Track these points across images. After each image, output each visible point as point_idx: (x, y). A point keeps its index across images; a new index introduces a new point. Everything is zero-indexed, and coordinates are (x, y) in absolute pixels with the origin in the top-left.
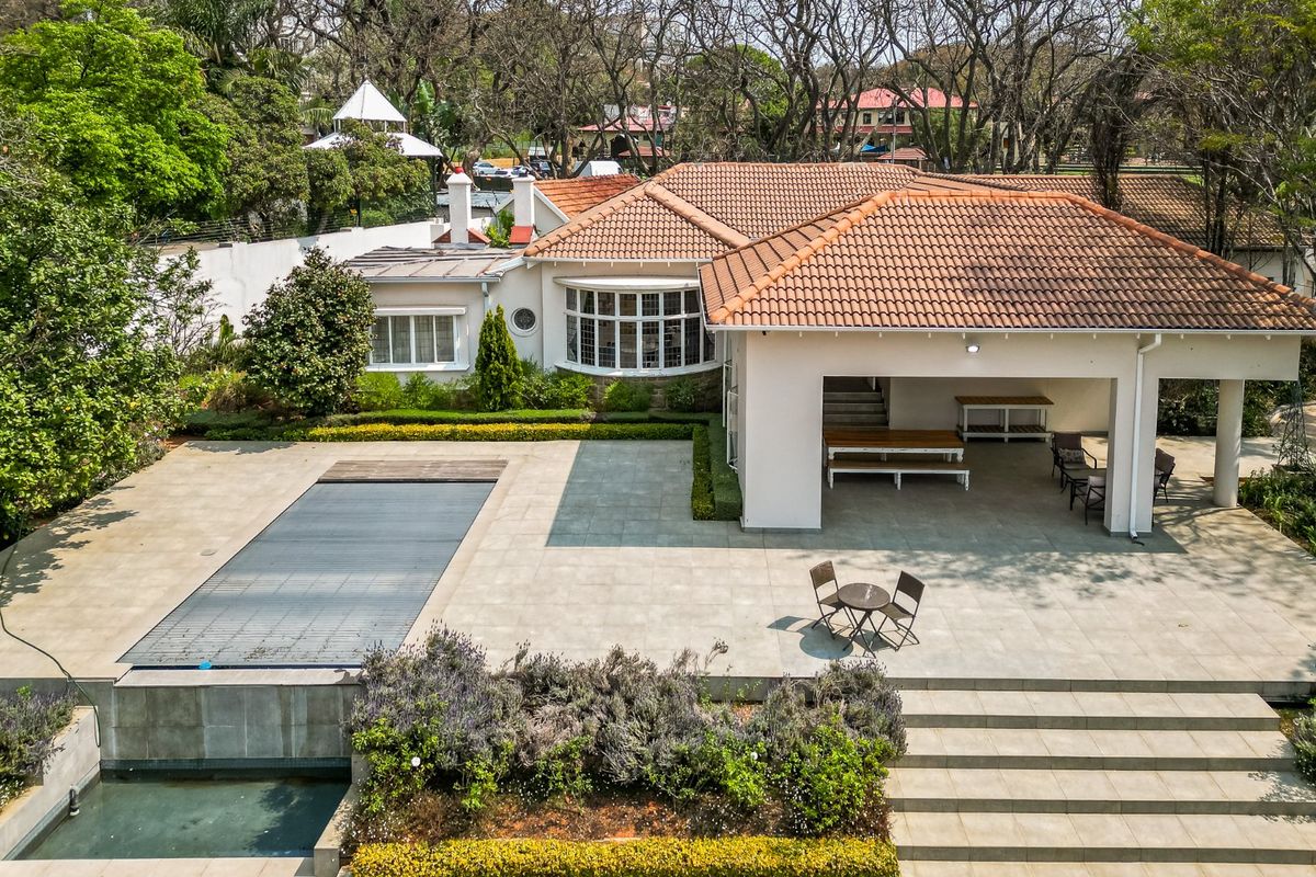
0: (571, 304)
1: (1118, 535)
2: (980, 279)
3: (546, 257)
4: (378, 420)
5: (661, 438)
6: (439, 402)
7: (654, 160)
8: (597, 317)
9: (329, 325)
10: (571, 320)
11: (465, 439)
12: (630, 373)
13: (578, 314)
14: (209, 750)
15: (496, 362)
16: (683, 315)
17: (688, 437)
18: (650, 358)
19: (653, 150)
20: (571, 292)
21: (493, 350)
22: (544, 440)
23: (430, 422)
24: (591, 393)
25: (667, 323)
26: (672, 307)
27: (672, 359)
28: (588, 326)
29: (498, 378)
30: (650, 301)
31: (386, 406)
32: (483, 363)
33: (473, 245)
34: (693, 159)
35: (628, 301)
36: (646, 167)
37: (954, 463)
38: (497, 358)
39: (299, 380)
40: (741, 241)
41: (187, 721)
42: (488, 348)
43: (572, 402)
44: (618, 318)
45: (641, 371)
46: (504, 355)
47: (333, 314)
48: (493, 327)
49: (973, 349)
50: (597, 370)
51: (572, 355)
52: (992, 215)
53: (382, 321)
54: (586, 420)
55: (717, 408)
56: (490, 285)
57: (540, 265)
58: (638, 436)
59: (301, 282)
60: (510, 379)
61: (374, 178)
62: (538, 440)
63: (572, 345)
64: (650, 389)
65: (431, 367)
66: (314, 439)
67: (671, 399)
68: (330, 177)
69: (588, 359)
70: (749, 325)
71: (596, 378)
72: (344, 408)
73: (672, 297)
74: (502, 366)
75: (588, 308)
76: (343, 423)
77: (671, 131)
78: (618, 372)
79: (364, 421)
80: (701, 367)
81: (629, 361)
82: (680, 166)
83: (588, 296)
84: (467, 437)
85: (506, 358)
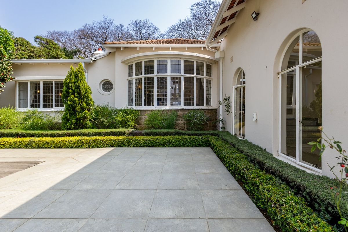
0: (131, 74)
5: (183, 146)
8: (144, 76)
10: (130, 83)
11: (38, 147)
13: (134, 77)
15: (73, 96)
16: (195, 75)
18: (175, 98)
20: (131, 67)
22: (97, 147)
25: (186, 79)
26: (188, 71)
27: (188, 101)
38: (73, 93)
44: (156, 75)
45: (170, 107)
46: (79, 91)
50: (143, 107)
51: (131, 103)
57: (114, 53)
58: (167, 143)
60: (83, 109)
62: (93, 147)
64: (175, 116)
67: (188, 123)
69: (138, 103)
71: (142, 111)
73: (189, 62)
74: (76, 99)
75: (139, 72)
78: (155, 108)
81: (162, 101)
85: (79, 94)
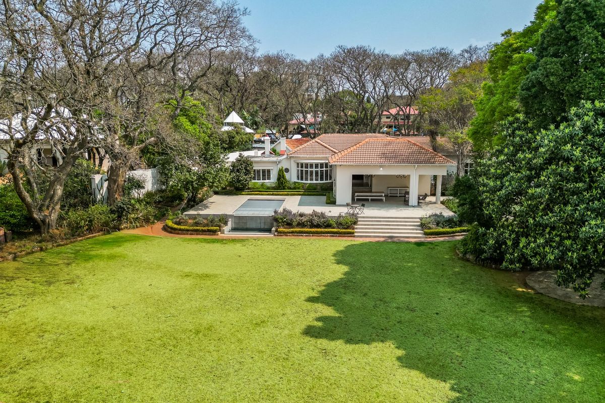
0: (298, 167)
1: (411, 206)
2: (384, 155)
3: (292, 155)
4: (256, 191)
6: (268, 188)
7: (315, 134)
8: (304, 169)
9: (246, 170)
10: (298, 171)
12: (312, 182)
13: (300, 169)
14: (248, 226)
16: (324, 169)
17: (325, 195)
18: (317, 179)
19: (315, 131)
20: (298, 164)
21: (281, 177)
22: (293, 195)
23: (267, 192)
24: (303, 186)
25: (320, 171)
26: (322, 167)
27: (322, 179)
28: (302, 171)
29: (282, 183)
30: (317, 166)
31: (257, 188)
32: (279, 179)
33: (271, 155)
34: (328, 133)
35: (311, 166)
36: (312, 136)
37: (381, 196)
39: (241, 181)
40: (337, 152)
41: (245, 222)
42: (280, 176)
43: (299, 188)
44: (309, 169)
45: (314, 182)
46: (283, 177)
47: (247, 167)
48: (281, 171)
49: (381, 169)
50: (304, 182)
51: (298, 179)
52: (390, 143)
53: (255, 170)
54: (302, 192)
55: (332, 190)
56: (279, 162)
57: (291, 157)
59: (238, 160)
60: (285, 183)
61: (242, 138)
63: (298, 177)
64: (317, 185)
65: (265, 181)
66: (243, 194)
67: (321, 188)
68: (233, 138)
69: (302, 179)
70: (336, 164)
71: (304, 183)
72: (249, 189)
73: (322, 165)
74: (283, 180)
75: (302, 167)
76: (248, 192)
77: (320, 124)
78: (309, 182)
79: (253, 191)
80: (329, 181)
81: (312, 179)
82: (324, 135)
83: (302, 165)
84: (276, 195)
